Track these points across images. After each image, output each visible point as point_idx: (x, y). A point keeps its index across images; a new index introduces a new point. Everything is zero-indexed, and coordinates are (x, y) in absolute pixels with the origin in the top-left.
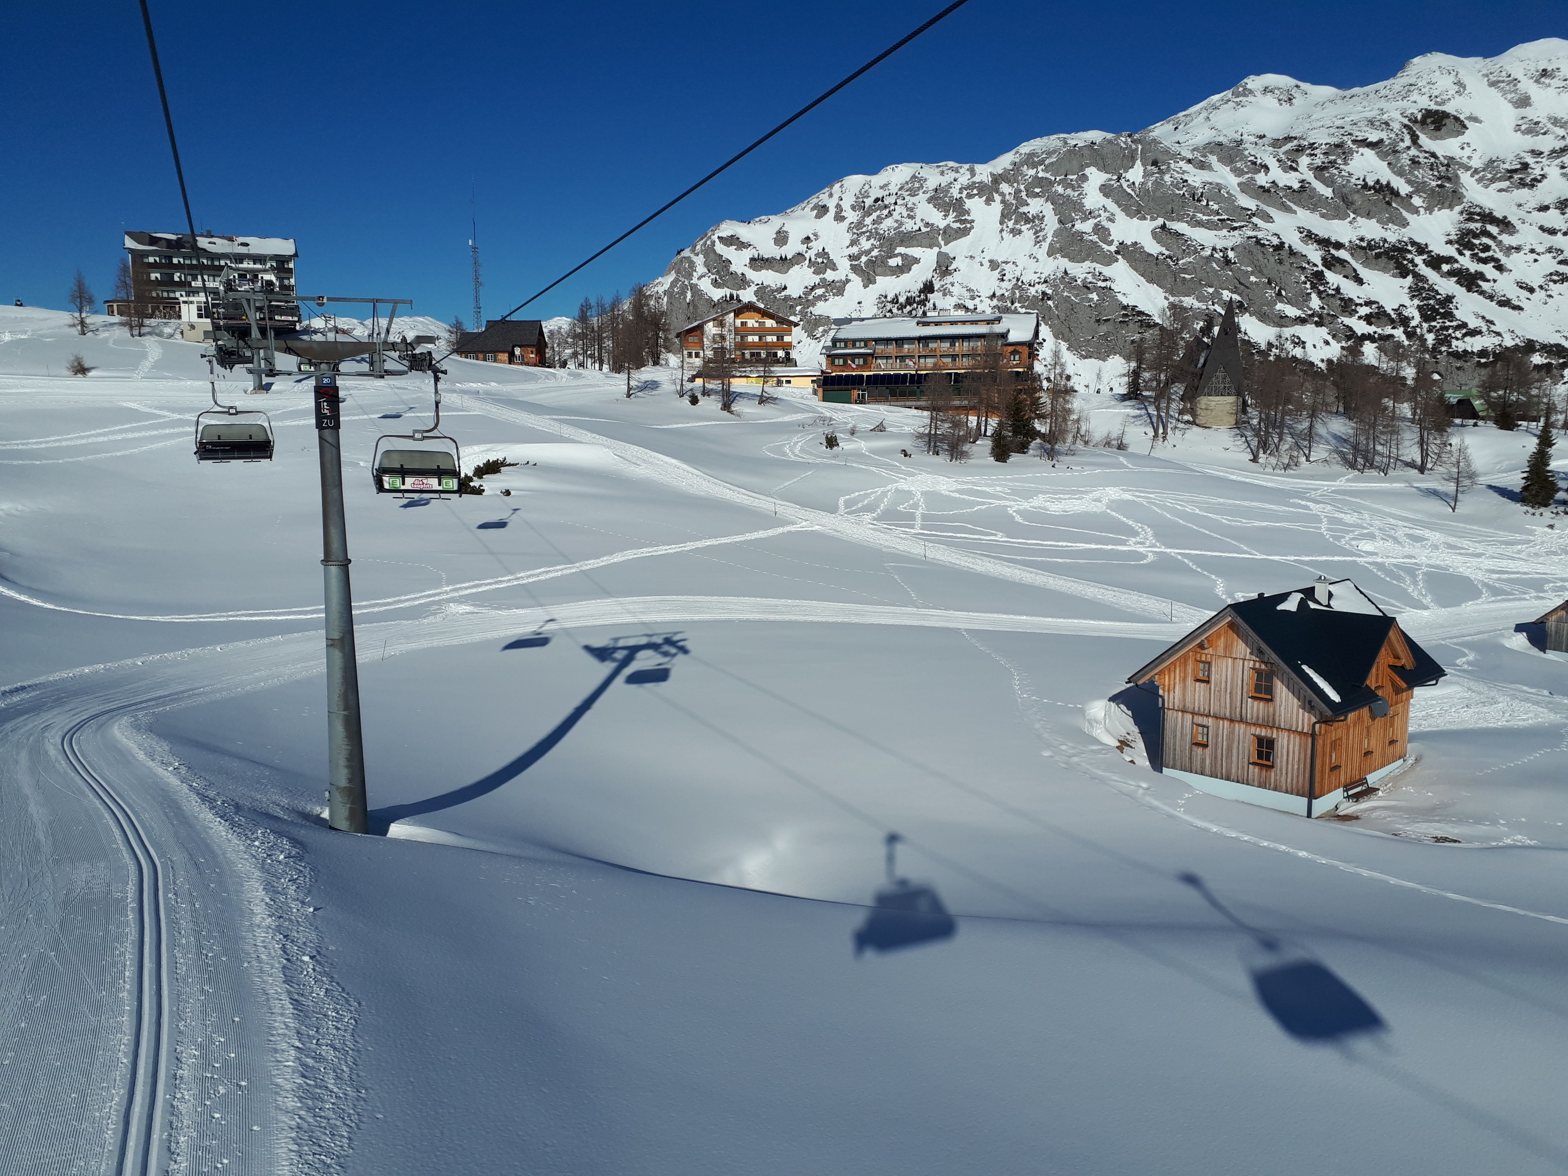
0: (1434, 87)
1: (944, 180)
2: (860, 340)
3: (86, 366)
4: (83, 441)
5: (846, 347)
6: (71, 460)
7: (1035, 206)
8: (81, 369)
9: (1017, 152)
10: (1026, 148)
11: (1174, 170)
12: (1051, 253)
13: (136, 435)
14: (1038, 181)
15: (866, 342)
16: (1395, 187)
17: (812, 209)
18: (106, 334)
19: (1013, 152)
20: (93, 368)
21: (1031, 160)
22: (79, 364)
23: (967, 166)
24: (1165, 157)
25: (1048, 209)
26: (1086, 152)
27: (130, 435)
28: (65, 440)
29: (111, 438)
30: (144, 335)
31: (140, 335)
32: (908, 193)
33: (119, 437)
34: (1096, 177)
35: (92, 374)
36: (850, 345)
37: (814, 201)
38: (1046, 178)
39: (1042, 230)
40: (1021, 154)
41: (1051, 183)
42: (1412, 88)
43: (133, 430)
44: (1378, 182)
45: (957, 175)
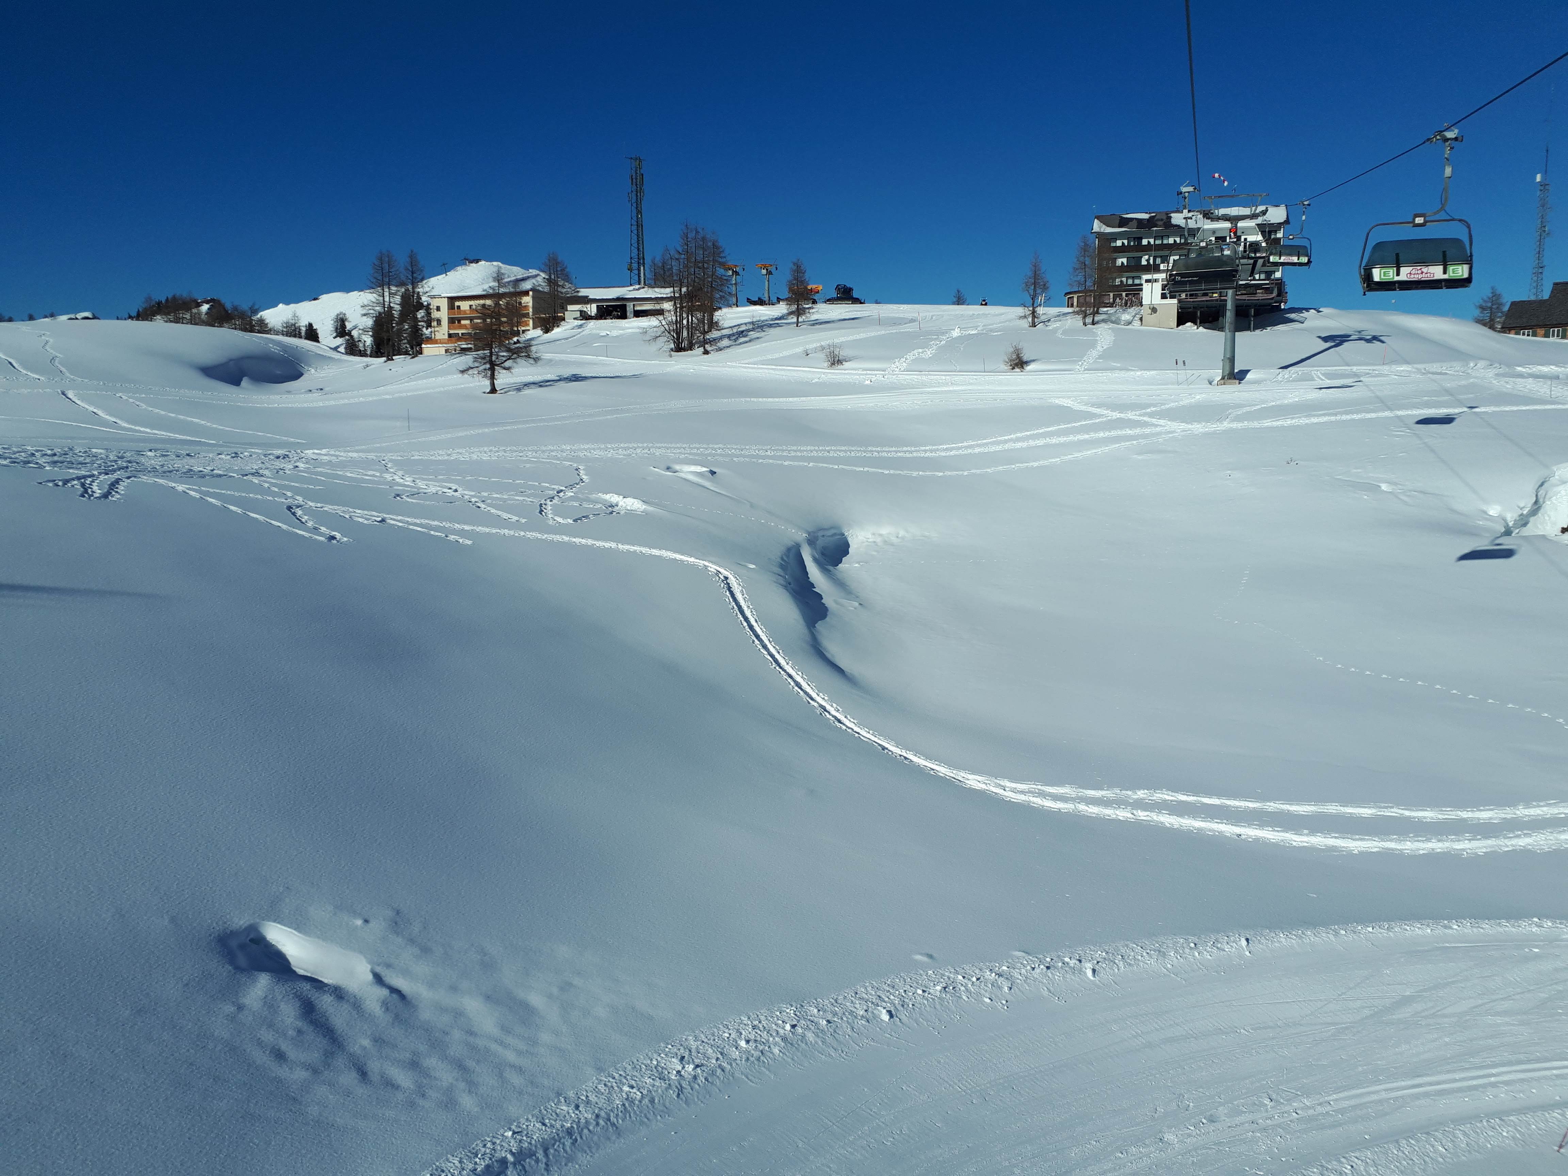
3: (1025, 359)
4: (999, 448)
6: (978, 471)
8: (1019, 363)
13: (1062, 439)
18: (1058, 324)
20: (1034, 361)
22: (1018, 357)
27: (1054, 440)
28: (979, 446)
29: (1032, 443)
30: (1098, 323)
31: (1093, 323)
33: (1040, 442)
35: (1029, 368)
43: (1058, 433)
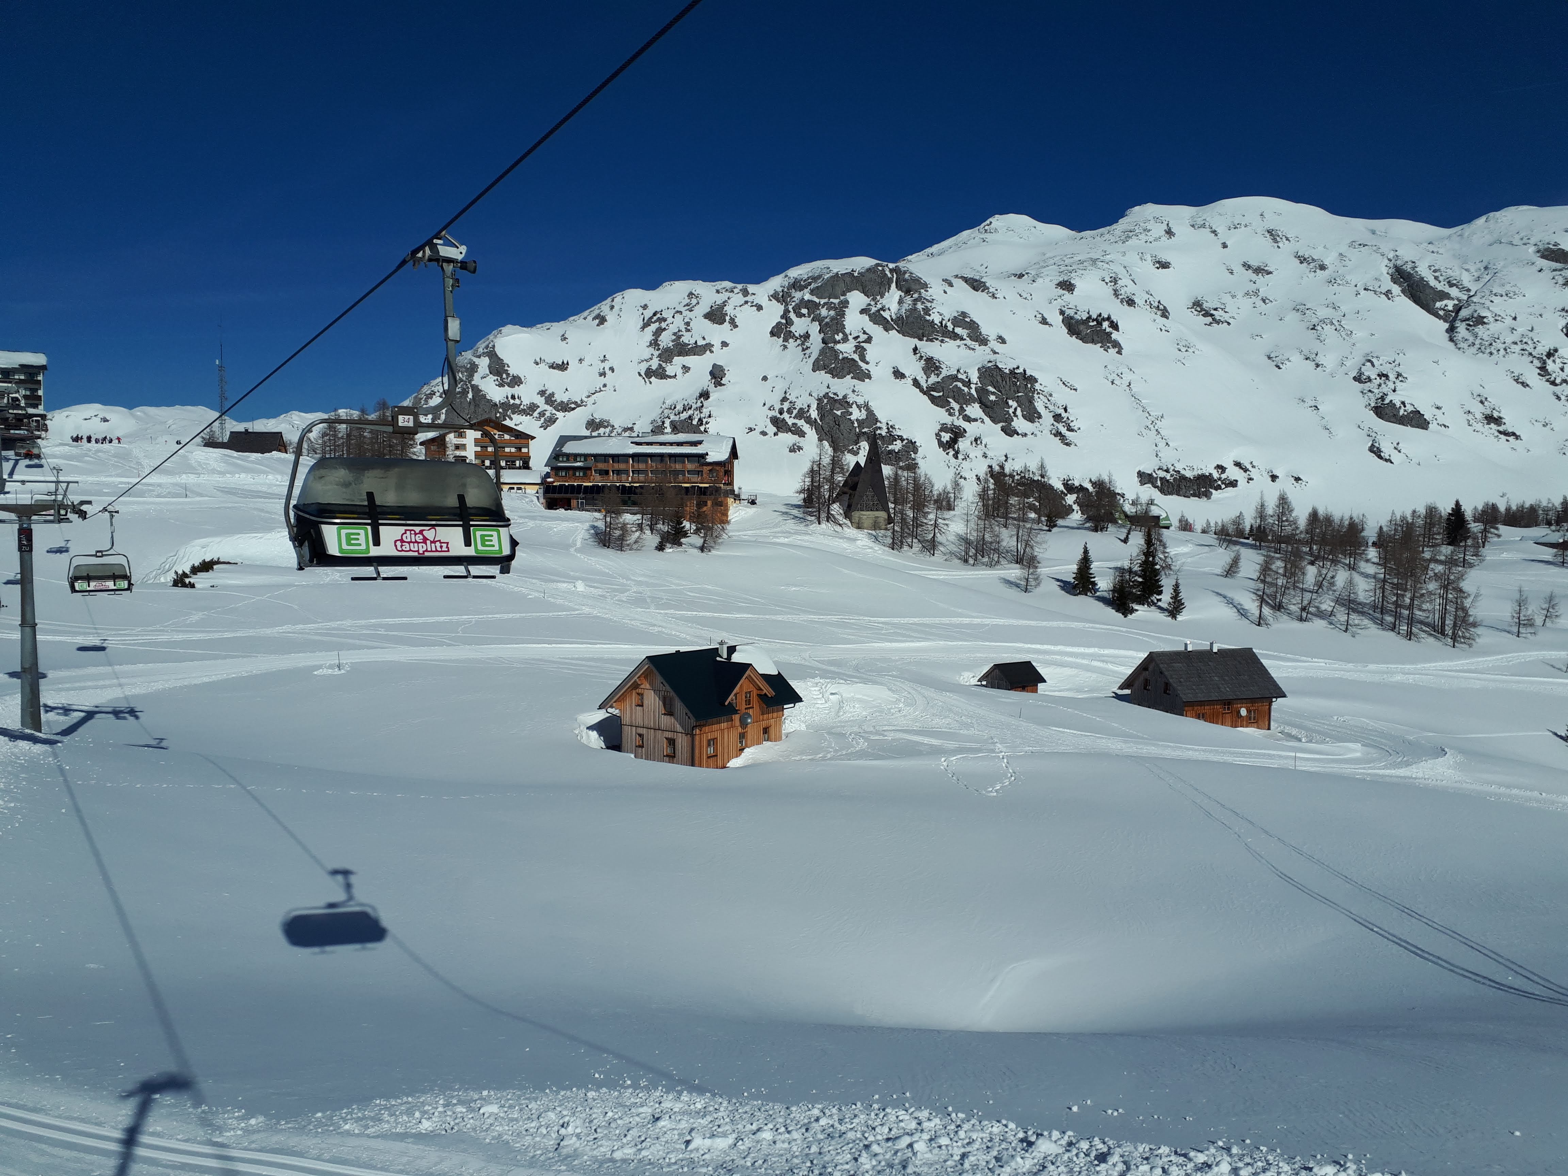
0: (1149, 234)
1: (720, 299)
2: (580, 455)
5: (568, 461)
7: (800, 325)
9: (786, 276)
10: (795, 273)
11: (924, 298)
12: (816, 367)
14: (803, 303)
15: (586, 456)
16: (1115, 321)
17: (594, 319)
19: (783, 275)
21: (797, 285)
23: (740, 286)
24: (917, 287)
25: (815, 328)
26: (848, 279)
32: (687, 308)
34: (857, 299)
36: (571, 459)
37: (596, 310)
38: (812, 301)
39: (808, 348)
40: (790, 278)
41: (817, 306)
42: (1131, 234)
44: (1100, 315)
45: (731, 294)
